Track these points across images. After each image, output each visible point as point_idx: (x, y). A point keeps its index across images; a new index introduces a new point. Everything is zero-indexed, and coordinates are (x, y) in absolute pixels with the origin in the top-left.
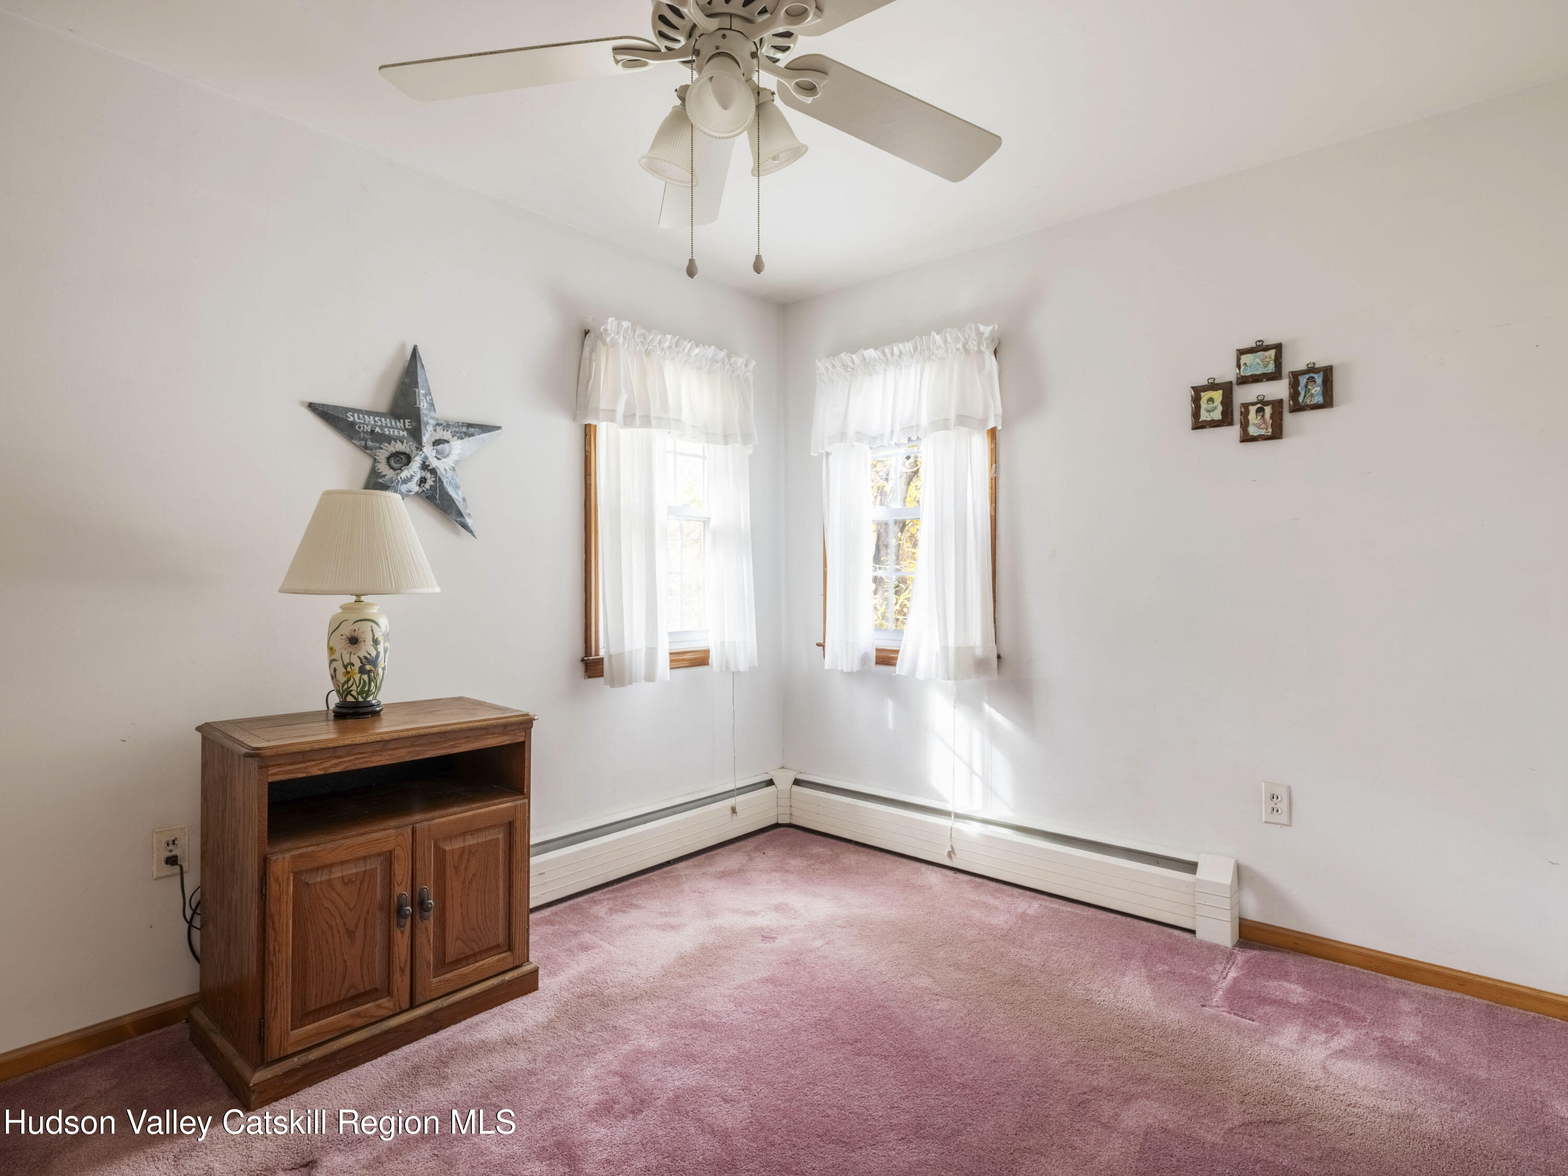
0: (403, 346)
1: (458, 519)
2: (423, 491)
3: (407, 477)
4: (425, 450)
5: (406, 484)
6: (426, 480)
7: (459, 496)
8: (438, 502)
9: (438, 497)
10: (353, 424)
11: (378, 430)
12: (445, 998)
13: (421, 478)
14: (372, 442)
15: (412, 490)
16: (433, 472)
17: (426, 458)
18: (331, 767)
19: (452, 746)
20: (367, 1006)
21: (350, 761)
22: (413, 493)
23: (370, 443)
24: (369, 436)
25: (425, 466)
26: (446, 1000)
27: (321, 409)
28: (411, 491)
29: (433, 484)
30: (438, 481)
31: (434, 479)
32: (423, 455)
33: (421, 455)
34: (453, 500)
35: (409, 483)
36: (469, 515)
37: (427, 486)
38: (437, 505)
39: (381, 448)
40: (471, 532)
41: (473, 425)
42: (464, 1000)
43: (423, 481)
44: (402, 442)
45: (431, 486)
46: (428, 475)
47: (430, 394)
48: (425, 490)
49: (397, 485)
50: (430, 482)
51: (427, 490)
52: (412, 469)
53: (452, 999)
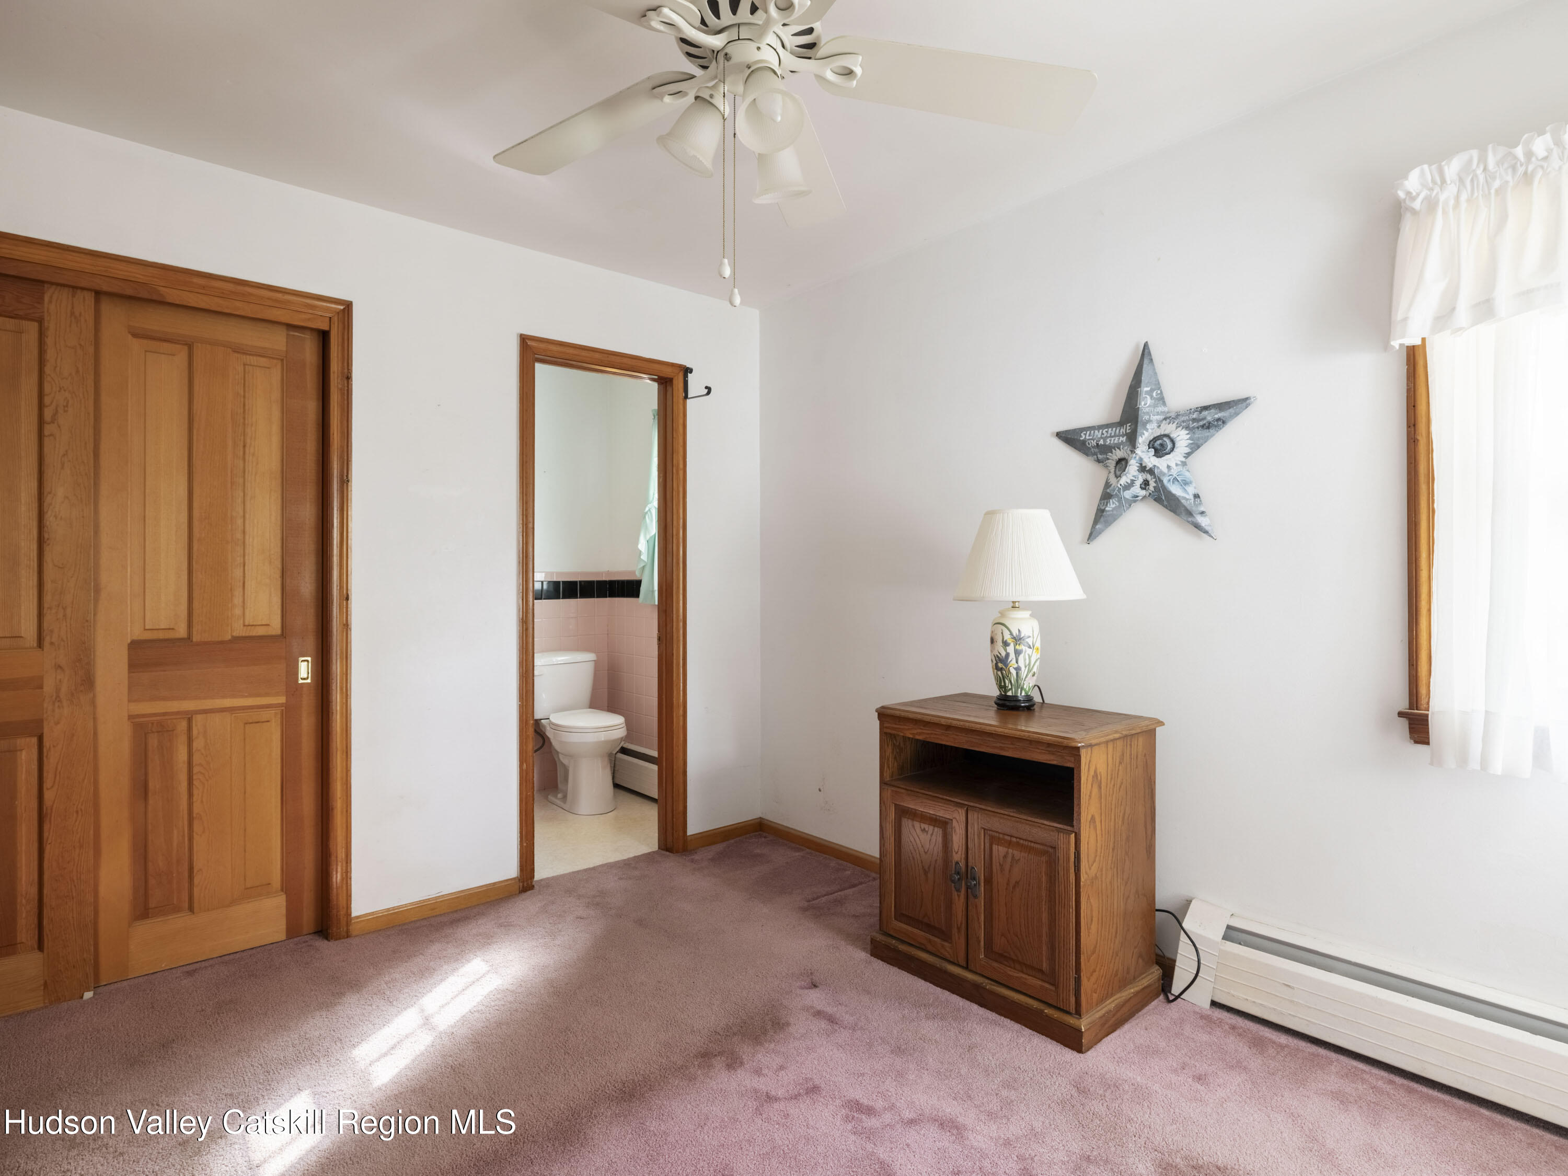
0: (1137, 346)
1: (1190, 519)
2: (1150, 494)
3: (1127, 483)
4: (1138, 451)
5: (1129, 490)
6: (1148, 482)
7: (1188, 494)
8: (1165, 503)
9: (1164, 498)
10: (1084, 442)
11: (1101, 442)
12: (993, 983)
13: (1144, 481)
14: (1101, 454)
15: (1138, 495)
16: (1151, 472)
17: (1141, 459)
18: (917, 734)
19: (1002, 748)
20: (936, 939)
21: (928, 734)
22: (1141, 498)
23: (1100, 457)
24: (1096, 450)
25: (1142, 469)
26: (991, 984)
27: (1064, 435)
28: (1137, 497)
29: (1155, 485)
30: (1159, 481)
31: (1154, 480)
32: (1137, 458)
33: (1135, 457)
34: (1178, 499)
35: (1132, 489)
36: (1202, 513)
37: (1151, 488)
38: (1166, 507)
39: (1108, 459)
40: (1206, 532)
41: (1210, 406)
42: (1004, 998)
43: (1146, 484)
44: (1119, 449)
45: (1154, 487)
46: (1149, 477)
47: (1159, 388)
48: (1151, 492)
49: (1119, 492)
50: (1152, 484)
51: (1153, 492)
52: (1129, 473)
53: (995, 987)
